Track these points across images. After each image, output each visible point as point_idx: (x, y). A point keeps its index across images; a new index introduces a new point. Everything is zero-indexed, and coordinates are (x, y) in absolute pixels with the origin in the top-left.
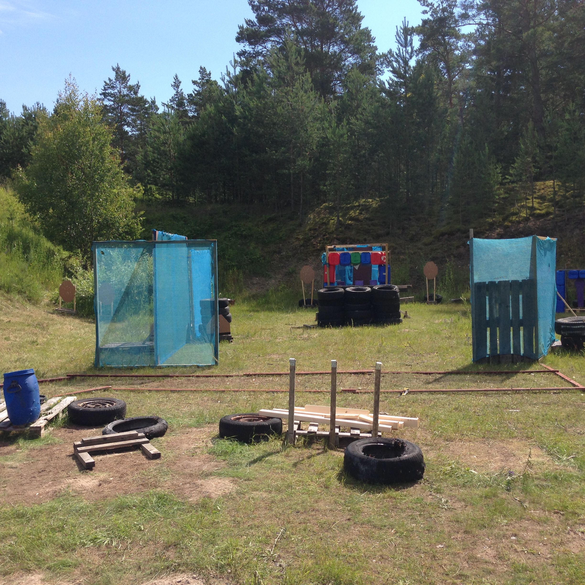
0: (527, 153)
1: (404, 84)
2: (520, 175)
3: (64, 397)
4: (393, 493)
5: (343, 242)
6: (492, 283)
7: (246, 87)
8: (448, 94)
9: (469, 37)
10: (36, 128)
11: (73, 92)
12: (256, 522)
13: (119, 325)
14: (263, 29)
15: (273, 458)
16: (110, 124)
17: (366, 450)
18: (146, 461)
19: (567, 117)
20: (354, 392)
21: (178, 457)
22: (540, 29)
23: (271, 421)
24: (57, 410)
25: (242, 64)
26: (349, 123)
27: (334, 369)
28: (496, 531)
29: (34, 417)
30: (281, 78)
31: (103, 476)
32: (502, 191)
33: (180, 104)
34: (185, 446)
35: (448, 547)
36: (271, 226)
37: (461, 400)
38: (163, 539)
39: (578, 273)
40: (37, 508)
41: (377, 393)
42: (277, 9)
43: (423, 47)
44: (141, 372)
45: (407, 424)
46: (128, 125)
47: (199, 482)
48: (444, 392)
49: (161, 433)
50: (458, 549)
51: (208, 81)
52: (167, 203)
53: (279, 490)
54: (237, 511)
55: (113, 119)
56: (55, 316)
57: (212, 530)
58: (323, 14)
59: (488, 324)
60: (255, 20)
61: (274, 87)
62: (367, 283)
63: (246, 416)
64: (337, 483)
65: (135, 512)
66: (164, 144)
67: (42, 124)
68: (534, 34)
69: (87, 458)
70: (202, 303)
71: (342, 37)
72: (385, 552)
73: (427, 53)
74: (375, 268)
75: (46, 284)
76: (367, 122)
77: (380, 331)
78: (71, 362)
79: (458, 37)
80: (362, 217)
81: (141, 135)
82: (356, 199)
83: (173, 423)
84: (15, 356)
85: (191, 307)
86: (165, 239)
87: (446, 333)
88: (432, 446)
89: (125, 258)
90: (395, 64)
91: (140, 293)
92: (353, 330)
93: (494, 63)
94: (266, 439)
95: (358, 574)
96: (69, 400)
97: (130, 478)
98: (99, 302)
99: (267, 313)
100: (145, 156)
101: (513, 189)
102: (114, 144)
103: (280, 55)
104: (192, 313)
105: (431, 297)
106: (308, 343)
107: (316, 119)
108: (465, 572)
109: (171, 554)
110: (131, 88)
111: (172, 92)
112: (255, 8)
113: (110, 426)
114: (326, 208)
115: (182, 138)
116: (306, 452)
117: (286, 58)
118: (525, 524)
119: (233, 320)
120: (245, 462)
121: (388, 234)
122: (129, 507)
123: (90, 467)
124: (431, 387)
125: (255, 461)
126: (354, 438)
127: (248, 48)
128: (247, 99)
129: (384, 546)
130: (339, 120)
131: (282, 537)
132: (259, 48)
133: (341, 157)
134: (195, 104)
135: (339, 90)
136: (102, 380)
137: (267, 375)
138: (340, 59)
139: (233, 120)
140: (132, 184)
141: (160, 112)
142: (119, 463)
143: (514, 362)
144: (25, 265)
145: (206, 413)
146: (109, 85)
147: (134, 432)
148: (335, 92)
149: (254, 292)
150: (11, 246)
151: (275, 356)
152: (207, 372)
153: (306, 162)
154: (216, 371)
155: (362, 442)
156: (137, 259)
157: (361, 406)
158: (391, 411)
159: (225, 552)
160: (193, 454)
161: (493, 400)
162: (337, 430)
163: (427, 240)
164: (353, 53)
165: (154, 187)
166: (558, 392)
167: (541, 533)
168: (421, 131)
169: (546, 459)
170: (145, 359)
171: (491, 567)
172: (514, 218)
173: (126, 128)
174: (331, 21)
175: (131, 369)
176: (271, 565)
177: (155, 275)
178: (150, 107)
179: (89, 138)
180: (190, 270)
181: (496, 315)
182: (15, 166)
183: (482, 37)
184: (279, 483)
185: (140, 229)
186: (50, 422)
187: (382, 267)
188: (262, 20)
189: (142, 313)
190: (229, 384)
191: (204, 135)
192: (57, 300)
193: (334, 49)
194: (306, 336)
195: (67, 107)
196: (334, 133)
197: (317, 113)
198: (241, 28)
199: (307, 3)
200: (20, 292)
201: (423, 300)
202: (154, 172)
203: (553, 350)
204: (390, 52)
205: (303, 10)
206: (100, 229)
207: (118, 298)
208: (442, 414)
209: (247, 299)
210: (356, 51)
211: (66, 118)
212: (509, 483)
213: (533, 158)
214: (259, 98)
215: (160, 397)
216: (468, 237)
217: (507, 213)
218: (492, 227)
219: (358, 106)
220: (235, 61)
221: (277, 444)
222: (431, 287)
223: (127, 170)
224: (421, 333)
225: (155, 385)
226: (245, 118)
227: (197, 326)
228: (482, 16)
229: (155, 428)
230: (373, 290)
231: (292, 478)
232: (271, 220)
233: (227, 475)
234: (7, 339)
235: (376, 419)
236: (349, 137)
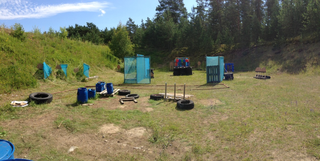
0: (219, 38)
1: (193, 21)
2: (218, 43)
3: (118, 89)
4: (187, 111)
5: (180, 57)
6: (211, 66)
7: (158, 21)
8: (203, 24)
9: (207, 11)
10: (113, 32)
11: (121, 24)
12: (157, 117)
13: (129, 74)
14: (162, 7)
15: (162, 104)
16: (128, 31)
17: (182, 102)
18: (134, 103)
19: (227, 31)
20: (180, 90)
21: (141, 103)
22: (221, 10)
23: (161, 96)
24: (116, 91)
25: (157, 16)
26: (181, 30)
27: (175, 85)
28: (208, 117)
29: (112, 92)
30: (166, 19)
31: (125, 106)
32: (214, 46)
33: (143, 26)
34: (143, 101)
35: (198, 121)
36: (163, 53)
37: (204, 91)
38: (138, 120)
39: (230, 64)
40: (113, 111)
41: (184, 90)
42: (165, 3)
43: (198, 12)
44: (134, 85)
45: (191, 97)
46: (132, 31)
47: (145, 108)
48: (200, 90)
49: (138, 98)
50: (199, 122)
51: (149, 20)
52: (140, 48)
53: (162, 111)
54: (153, 115)
55: (129, 30)
56: (116, 72)
57: (148, 119)
58: (175, 4)
59: (210, 75)
60: (160, 5)
61: (164, 21)
62: (185, 66)
63: (156, 94)
64: (175, 109)
65: (132, 114)
66: (140, 35)
67: (114, 32)
68: (220, 11)
69: (122, 102)
70: (147, 70)
71: (180, 9)
72: (184, 123)
73: (198, 14)
74: (186, 63)
75: (115, 65)
76: (185, 30)
77: (188, 76)
78: (119, 82)
79: (205, 11)
80: (184, 51)
81: (134, 33)
82: (183, 47)
83: (140, 96)
84: (108, 80)
85: (145, 71)
86: (139, 56)
87: (202, 77)
88: (196, 101)
89: (131, 60)
90: (191, 16)
91: (134, 68)
92: (181, 76)
93: (212, 17)
94: (160, 100)
95: (178, 128)
96: (119, 90)
97: (131, 106)
98: (125, 70)
99: (162, 72)
100: (135, 38)
101: (216, 46)
102: (129, 35)
103: (166, 13)
104: (145, 72)
105: (199, 69)
106: (171, 79)
107: (174, 29)
108: (201, 126)
109: (139, 123)
110: (132, 23)
111: (141, 23)
112: (160, 2)
113: (127, 96)
114: (176, 49)
115: (143, 33)
116: (169, 103)
117: (167, 14)
118: (214, 115)
119: (154, 74)
120: (155, 104)
121: (190, 55)
122: (131, 113)
123: (123, 104)
124: (197, 89)
125: (158, 104)
126: (179, 100)
127: (158, 12)
128: (158, 24)
129: (184, 122)
130: (179, 29)
131: (162, 121)
132: (161, 12)
133: (180, 37)
134: (146, 25)
135: (179, 22)
136: (126, 86)
137: (161, 86)
138: (179, 15)
139: (154, 29)
140: (132, 44)
141: (139, 28)
142: (129, 103)
143: (215, 83)
144: (110, 61)
145: (147, 94)
146: (128, 22)
147: (132, 97)
148: (178, 22)
149: (159, 67)
150: (108, 58)
151: (163, 82)
152: (148, 85)
153: (171, 39)
154: (150, 85)
155: (181, 101)
156: (133, 61)
157: (181, 93)
158: (188, 94)
159: (151, 123)
160: (144, 102)
161: (210, 91)
162: (176, 98)
163: (199, 57)
164: (182, 13)
165: (137, 45)
166: (223, 88)
167: (217, 117)
168: (197, 32)
169: (219, 102)
170: (134, 82)
171: (206, 125)
172: (217, 52)
173: (131, 32)
174: (177, 5)
175: (132, 84)
176: (160, 126)
177: (137, 64)
178: (137, 26)
179: (124, 34)
180: (145, 62)
181: (212, 73)
182: (109, 41)
183: (210, 11)
184: (163, 109)
185: (134, 54)
186: (115, 94)
187: (188, 63)
188: (162, 5)
189: (134, 72)
190: (153, 87)
191: (148, 32)
192: (116, 69)
193: (178, 12)
194: (171, 78)
195: (120, 28)
196: (178, 32)
197: (174, 27)
198: (157, 7)
199: (172, 1)
200: (109, 67)
201: (198, 70)
202: (137, 41)
203: (223, 80)
204: (190, 13)
205: (171, 3)
206: (125, 54)
207: (129, 68)
208: (199, 94)
209: (157, 69)
210: (183, 13)
211: (119, 30)
212: (211, 108)
213: (220, 39)
214: (161, 24)
215: (138, 90)
216: (205, 57)
217: (215, 51)
218: (212, 54)
219: (183, 26)
220: (156, 15)
221: (163, 101)
222: (199, 67)
223: (131, 41)
224: (196, 77)
225: (137, 87)
226: (157, 29)
227: (146, 75)
228: (210, 6)
229: (136, 96)
230: (186, 68)
231: (165, 108)
232: (163, 52)
233: (152, 107)
234: (107, 76)
235: (184, 96)
236: (181, 33)
